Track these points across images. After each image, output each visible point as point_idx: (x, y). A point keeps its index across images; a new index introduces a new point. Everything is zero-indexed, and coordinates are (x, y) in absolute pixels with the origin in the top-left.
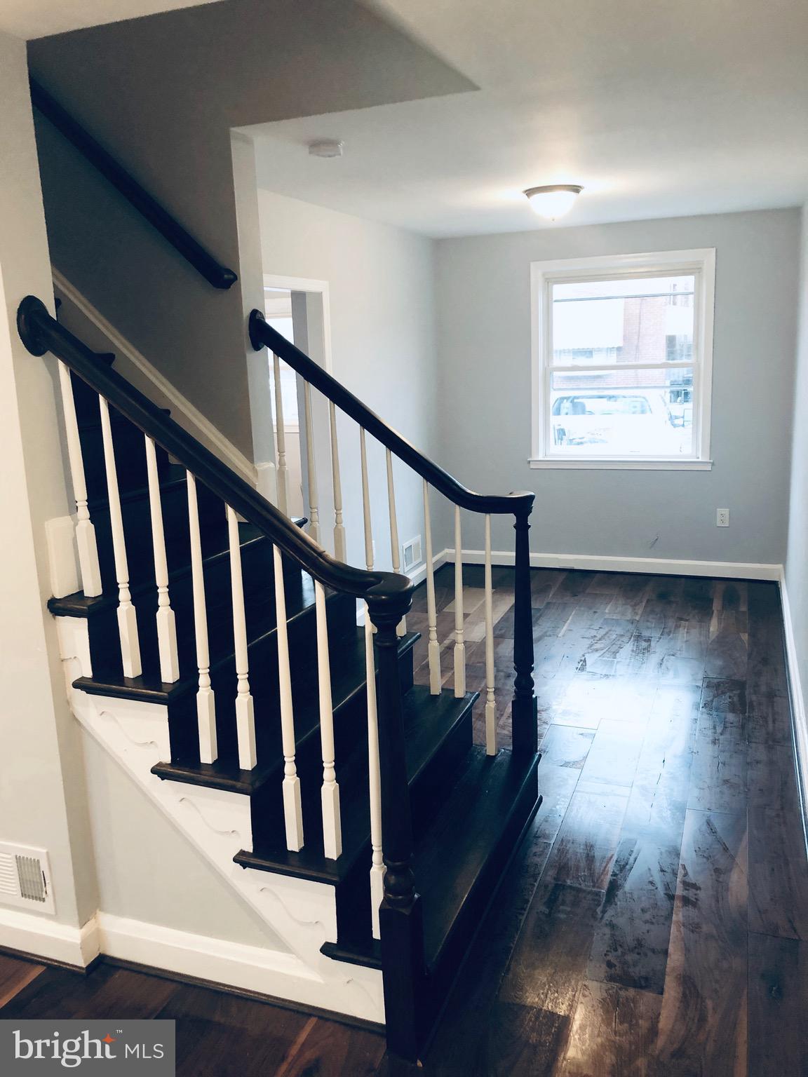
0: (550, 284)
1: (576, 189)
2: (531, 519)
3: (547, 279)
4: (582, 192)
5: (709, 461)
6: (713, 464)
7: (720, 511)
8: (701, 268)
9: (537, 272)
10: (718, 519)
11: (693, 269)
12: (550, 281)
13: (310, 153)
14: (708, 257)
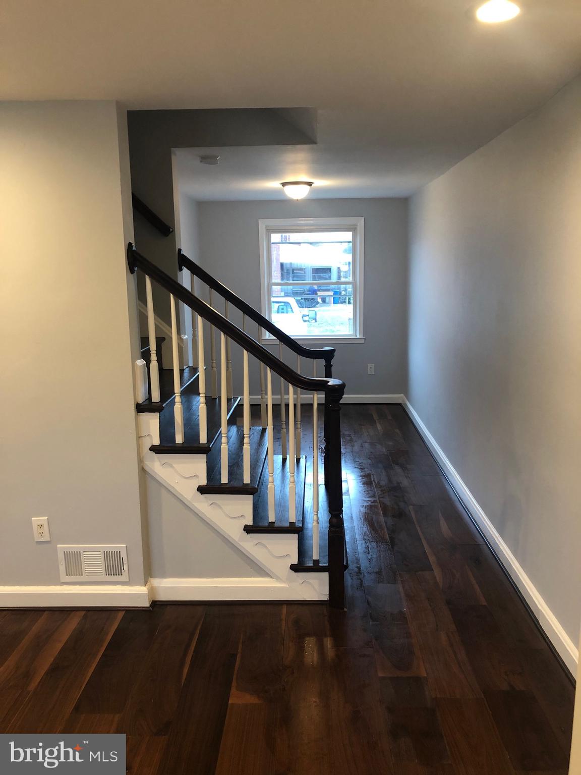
0: (269, 233)
1: (310, 184)
2: (333, 362)
3: (267, 230)
4: (313, 185)
5: (363, 337)
6: (365, 339)
7: (369, 366)
8: (356, 228)
9: (262, 225)
10: (369, 371)
11: (352, 228)
12: (270, 231)
13: (201, 162)
14: (360, 222)
